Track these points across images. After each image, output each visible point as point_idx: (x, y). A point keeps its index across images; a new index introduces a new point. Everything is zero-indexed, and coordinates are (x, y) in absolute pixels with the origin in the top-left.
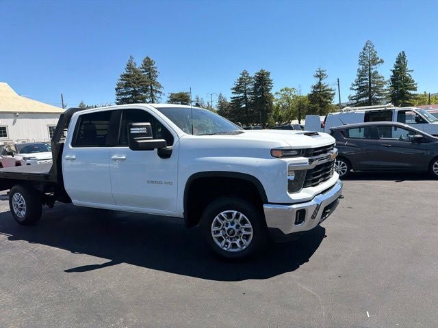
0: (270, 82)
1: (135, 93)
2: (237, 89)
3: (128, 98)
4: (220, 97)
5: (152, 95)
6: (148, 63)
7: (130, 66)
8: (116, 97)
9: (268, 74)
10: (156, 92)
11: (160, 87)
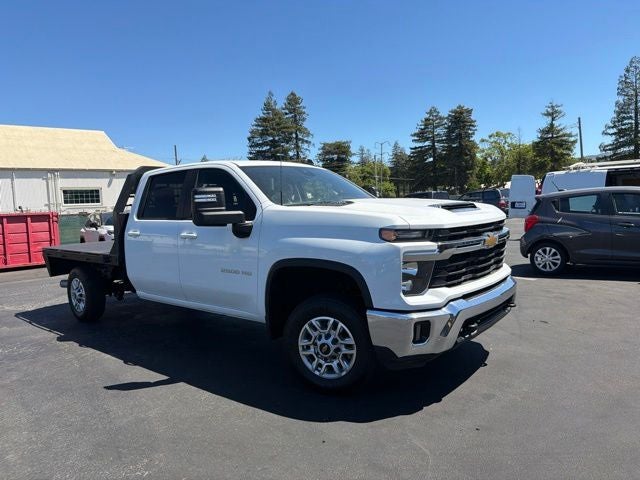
0: (472, 124)
1: (274, 144)
2: (421, 136)
3: (265, 151)
4: (396, 146)
5: (297, 147)
6: (293, 101)
7: (268, 107)
8: (248, 149)
9: (469, 112)
10: (303, 141)
11: (308, 134)
